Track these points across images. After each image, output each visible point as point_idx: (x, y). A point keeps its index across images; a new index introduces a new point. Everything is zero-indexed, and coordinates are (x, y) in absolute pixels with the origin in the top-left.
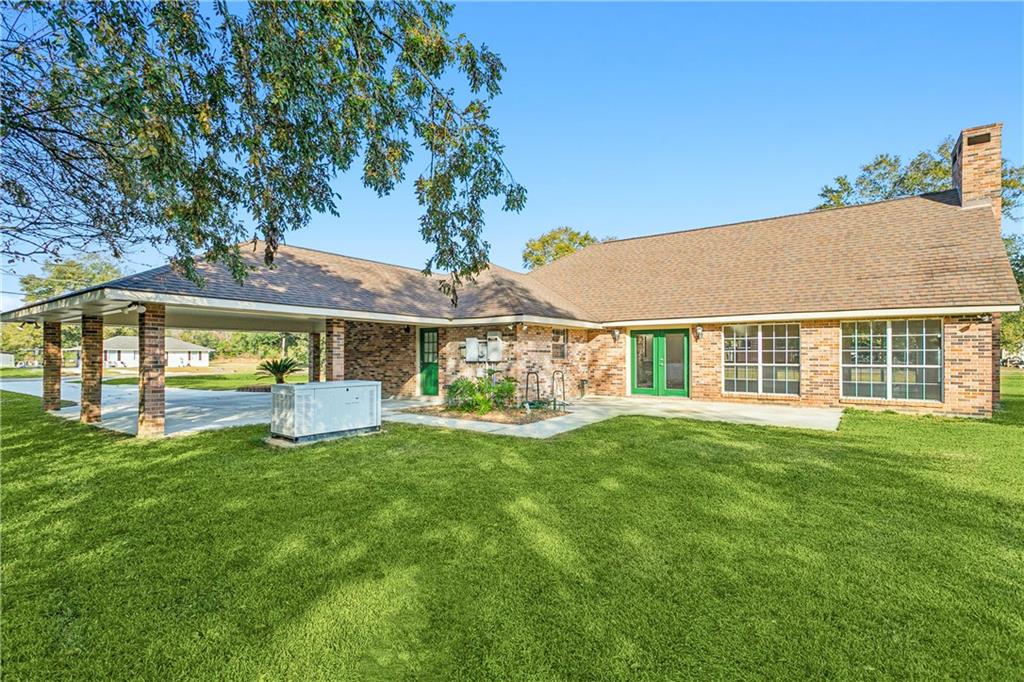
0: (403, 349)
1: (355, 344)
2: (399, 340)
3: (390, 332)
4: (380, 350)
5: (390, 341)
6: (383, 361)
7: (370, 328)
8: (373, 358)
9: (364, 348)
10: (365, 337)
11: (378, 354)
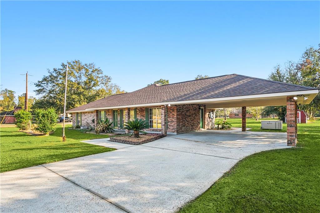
0: (198, 115)
1: (185, 112)
2: (197, 112)
3: (195, 108)
4: (192, 115)
5: (195, 111)
6: (193, 119)
7: (190, 106)
8: (190, 118)
9: (188, 114)
10: (188, 110)
11: (192, 116)
